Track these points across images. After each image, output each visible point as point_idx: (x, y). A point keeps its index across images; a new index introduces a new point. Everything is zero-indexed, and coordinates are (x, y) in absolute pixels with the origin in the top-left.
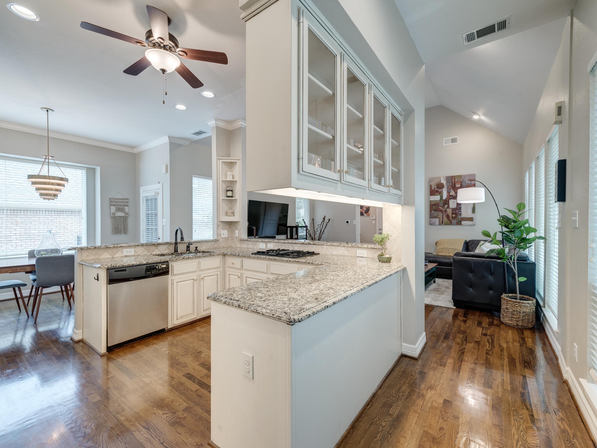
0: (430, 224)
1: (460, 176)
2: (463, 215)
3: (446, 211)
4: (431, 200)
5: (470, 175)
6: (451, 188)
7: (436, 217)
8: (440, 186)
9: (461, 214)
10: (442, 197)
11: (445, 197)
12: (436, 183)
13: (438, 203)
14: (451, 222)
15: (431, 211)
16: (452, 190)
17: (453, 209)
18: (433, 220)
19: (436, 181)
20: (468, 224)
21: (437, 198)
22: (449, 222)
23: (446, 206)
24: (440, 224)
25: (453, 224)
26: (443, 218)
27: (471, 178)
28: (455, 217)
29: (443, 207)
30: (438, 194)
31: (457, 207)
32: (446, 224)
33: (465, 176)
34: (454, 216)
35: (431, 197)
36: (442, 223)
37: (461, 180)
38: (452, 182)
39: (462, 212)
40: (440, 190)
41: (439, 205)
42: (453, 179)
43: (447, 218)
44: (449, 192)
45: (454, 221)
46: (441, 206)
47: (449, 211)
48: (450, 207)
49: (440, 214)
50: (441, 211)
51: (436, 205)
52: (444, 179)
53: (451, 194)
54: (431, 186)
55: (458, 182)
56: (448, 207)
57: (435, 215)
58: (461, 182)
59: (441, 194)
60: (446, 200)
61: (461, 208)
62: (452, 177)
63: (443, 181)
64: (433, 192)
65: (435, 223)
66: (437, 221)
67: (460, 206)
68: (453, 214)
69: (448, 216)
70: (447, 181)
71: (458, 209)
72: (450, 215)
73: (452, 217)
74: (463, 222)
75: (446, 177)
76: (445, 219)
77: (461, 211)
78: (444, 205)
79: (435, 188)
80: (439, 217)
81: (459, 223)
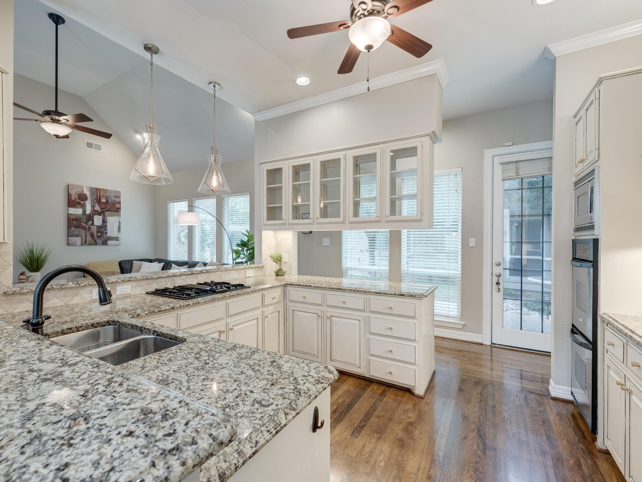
0: (68, 244)
1: (106, 191)
2: (109, 234)
3: (89, 228)
4: (70, 212)
5: (115, 192)
6: (96, 201)
7: (77, 236)
8: (83, 197)
9: (106, 233)
10: (85, 212)
11: (88, 211)
12: (76, 192)
13: (80, 218)
14: (96, 242)
15: (69, 227)
16: (97, 205)
17: (98, 227)
18: (73, 239)
19: (77, 190)
20: (114, 244)
21: (78, 211)
22: (93, 242)
23: (90, 222)
24: (82, 245)
25: (98, 244)
26: (86, 236)
27: (116, 195)
28: (101, 236)
29: (86, 223)
30: (79, 206)
31: (103, 224)
32: (90, 244)
33: (111, 191)
34: (99, 234)
35: (70, 209)
36: (86, 243)
37: (107, 194)
38: (97, 195)
39: (108, 230)
40: (82, 202)
41: (81, 220)
42: (98, 192)
43: (91, 237)
44: (93, 207)
45: (99, 241)
46: (83, 222)
47: (94, 229)
48: (95, 224)
49: (83, 232)
50: (84, 228)
51: (77, 220)
52: (87, 190)
53: (96, 209)
54: (69, 195)
55: (103, 196)
56: (93, 224)
57: (76, 232)
58: (107, 197)
59: (83, 206)
60: (89, 215)
61: (106, 225)
62: (97, 189)
63: (87, 192)
64: (71, 203)
65: (76, 243)
66: (78, 240)
67: (105, 224)
68: (98, 232)
69: (92, 235)
70: (91, 192)
71: (104, 227)
72: (95, 234)
73: (97, 236)
74: (109, 242)
75: (90, 188)
76: (89, 238)
77: (106, 230)
78: (88, 220)
79: (75, 199)
80: (82, 235)
81: (105, 243)
